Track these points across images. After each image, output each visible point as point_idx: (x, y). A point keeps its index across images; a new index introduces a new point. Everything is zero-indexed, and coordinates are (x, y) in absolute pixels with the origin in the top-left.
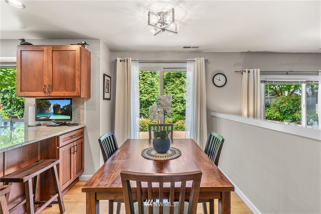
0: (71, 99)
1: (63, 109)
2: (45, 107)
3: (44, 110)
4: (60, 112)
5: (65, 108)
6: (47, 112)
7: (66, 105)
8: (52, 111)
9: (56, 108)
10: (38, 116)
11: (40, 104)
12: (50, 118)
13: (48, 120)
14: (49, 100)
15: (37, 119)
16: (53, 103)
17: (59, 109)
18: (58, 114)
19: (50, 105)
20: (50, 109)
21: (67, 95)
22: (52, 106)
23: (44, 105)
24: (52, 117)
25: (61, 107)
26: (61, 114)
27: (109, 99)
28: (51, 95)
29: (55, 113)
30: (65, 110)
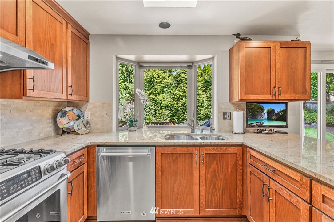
0: (286, 103)
1: (278, 114)
2: (257, 112)
3: (256, 115)
4: (274, 118)
5: (280, 114)
6: (260, 117)
7: (282, 110)
8: (266, 116)
9: (271, 113)
11: (252, 109)
13: (261, 126)
14: (261, 105)
15: (248, 126)
16: (267, 107)
17: (273, 114)
18: (273, 120)
19: (263, 110)
20: (263, 114)
21: (297, 99)
22: (265, 111)
23: (257, 110)
25: (276, 112)
26: (276, 120)
29: (269, 119)
30: (280, 116)
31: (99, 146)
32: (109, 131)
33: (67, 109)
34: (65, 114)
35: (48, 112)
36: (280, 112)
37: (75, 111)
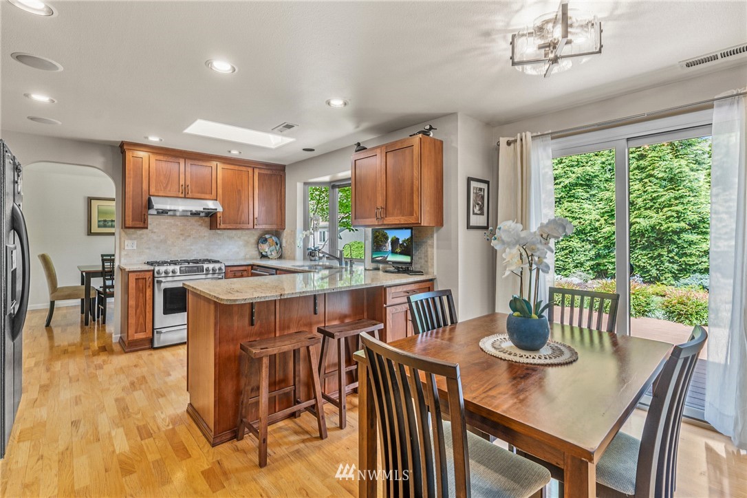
0: (411, 228)
2: (382, 241)
3: (381, 246)
5: (405, 244)
6: (384, 249)
7: (406, 238)
8: (390, 248)
9: (395, 243)
10: (374, 256)
11: (377, 237)
12: (388, 259)
13: (385, 262)
14: (385, 231)
15: (373, 261)
16: (391, 235)
17: (397, 245)
18: (396, 253)
19: (387, 238)
20: (387, 245)
21: (406, 222)
22: (390, 240)
23: (381, 238)
24: (391, 258)
25: (401, 242)
26: (401, 253)
27: (486, 228)
28: (385, 223)
29: (393, 252)
30: (405, 247)
31: (258, 266)
32: (294, 259)
33: (267, 236)
34: (266, 240)
35: (253, 239)
36: (404, 241)
37: (273, 238)
